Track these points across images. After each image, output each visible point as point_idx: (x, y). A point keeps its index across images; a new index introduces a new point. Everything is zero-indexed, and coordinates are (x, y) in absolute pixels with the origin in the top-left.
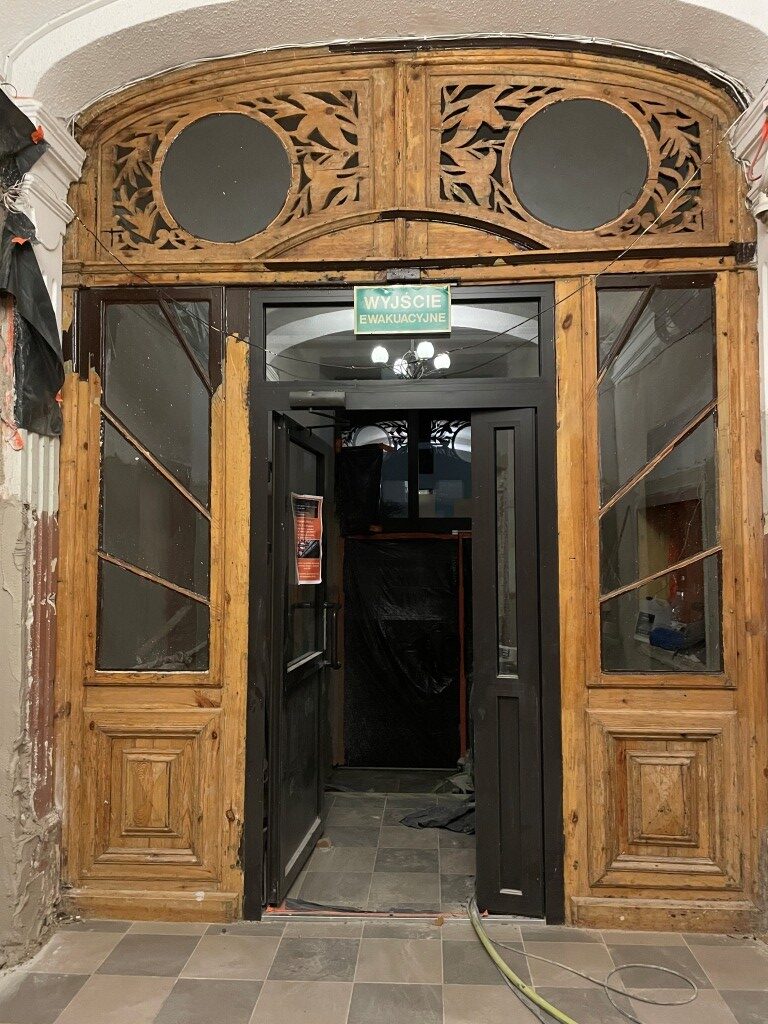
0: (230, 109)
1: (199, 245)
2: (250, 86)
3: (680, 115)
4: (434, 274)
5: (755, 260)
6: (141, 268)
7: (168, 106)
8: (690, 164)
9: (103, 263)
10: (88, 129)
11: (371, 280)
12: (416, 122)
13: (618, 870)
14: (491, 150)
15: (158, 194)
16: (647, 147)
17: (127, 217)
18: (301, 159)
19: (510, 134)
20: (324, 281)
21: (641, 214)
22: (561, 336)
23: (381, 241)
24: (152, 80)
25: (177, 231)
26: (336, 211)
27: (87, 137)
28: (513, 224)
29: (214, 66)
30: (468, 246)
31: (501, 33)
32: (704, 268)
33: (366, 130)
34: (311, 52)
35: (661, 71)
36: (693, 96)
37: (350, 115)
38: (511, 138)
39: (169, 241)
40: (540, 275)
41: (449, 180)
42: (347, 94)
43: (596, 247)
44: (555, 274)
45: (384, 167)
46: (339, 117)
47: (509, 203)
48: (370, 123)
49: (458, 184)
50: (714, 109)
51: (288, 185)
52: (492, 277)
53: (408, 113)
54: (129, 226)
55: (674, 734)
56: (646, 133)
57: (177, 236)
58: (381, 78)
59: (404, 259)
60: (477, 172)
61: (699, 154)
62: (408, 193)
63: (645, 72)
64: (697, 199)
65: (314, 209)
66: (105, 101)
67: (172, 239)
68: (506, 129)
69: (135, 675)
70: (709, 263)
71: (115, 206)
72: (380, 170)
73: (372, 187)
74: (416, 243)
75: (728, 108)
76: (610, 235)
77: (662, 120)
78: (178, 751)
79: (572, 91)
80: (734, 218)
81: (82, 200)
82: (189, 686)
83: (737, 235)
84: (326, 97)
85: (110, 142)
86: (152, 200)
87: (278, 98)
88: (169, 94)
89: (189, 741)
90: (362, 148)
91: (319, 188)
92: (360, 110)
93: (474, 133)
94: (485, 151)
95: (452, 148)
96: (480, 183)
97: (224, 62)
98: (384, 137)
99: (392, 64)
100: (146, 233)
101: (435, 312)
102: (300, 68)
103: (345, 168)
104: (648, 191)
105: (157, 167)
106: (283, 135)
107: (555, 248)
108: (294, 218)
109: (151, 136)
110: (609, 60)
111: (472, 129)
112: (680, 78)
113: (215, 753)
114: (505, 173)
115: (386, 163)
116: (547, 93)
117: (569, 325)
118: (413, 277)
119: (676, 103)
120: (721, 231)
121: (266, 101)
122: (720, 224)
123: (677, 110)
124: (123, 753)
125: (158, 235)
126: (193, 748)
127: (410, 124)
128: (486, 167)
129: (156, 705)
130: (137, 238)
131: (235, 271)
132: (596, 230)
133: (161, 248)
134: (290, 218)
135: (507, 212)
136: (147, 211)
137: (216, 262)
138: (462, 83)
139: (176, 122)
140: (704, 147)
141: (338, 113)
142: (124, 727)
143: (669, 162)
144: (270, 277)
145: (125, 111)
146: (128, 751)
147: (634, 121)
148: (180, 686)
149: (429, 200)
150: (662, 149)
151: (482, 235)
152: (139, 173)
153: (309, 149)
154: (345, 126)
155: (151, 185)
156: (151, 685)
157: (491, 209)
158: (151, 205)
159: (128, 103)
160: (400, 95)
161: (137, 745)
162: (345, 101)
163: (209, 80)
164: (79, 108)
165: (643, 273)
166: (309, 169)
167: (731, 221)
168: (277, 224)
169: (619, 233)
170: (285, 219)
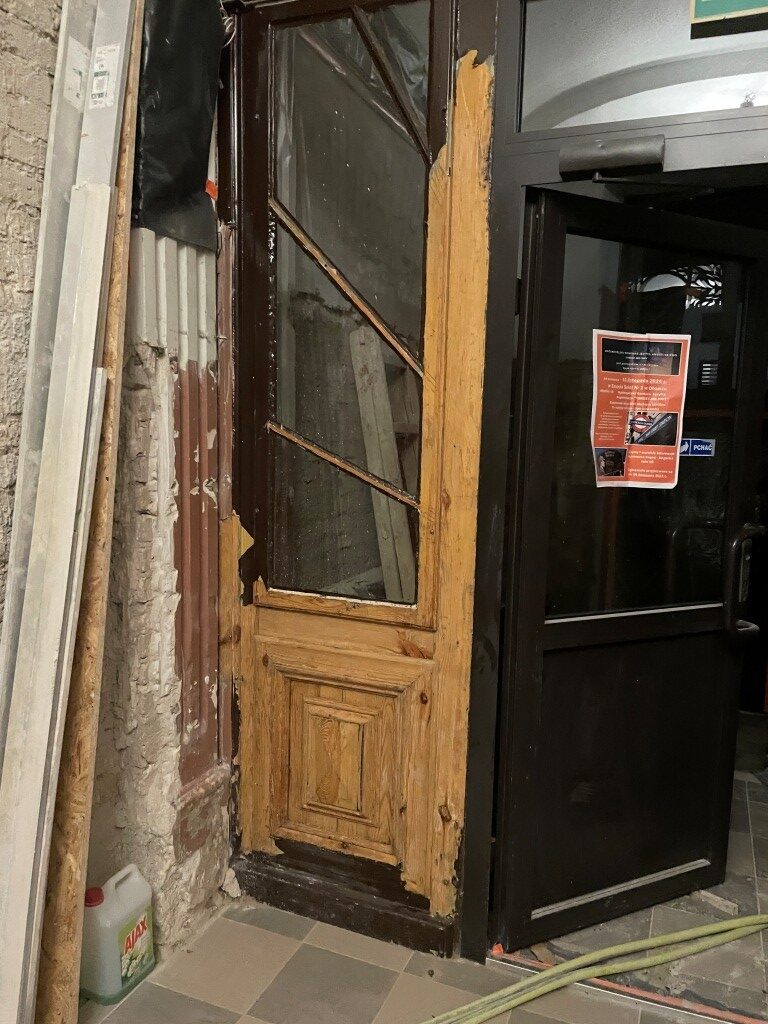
69: (318, 599)
78: (374, 712)
82: (389, 624)
89: (390, 700)
113: (424, 724)
124: (303, 702)
126: (394, 710)
129: (346, 644)
142: (305, 668)
146: (310, 700)
148: (378, 622)
156: (339, 616)
161: (322, 694)
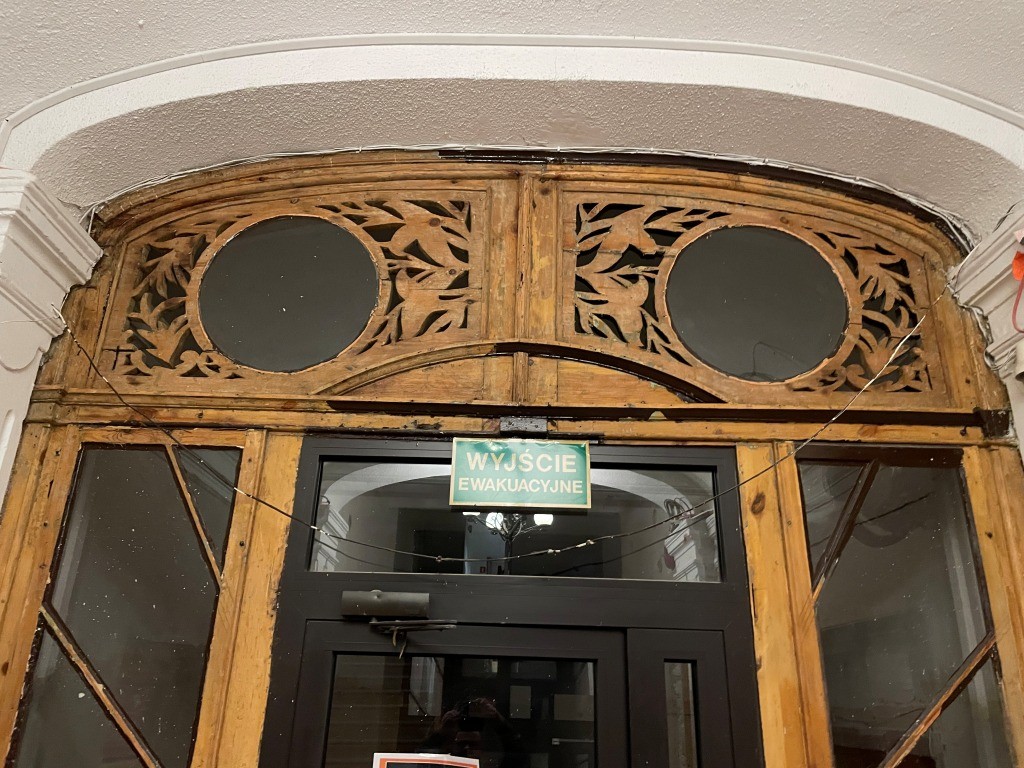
0: (307, 212)
1: (237, 373)
2: (335, 188)
3: (879, 250)
4: (565, 426)
5: (1011, 433)
6: (149, 400)
7: (225, 204)
8: (902, 308)
9: (94, 391)
10: (112, 223)
11: (478, 430)
12: (545, 241)
14: (641, 277)
15: (193, 307)
16: (843, 286)
17: (143, 333)
18: (393, 275)
19: (665, 261)
20: (412, 428)
21: (846, 364)
22: (751, 524)
23: (495, 380)
24: (209, 173)
25: (210, 354)
26: (434, 339)
27: (108, 233)
28: (673, 368)
29: (292, 164)
30: (613, 392)
31: (652, 149)
32: (942, 441)
33: (480, 246)
34: (416, 156)
35: (851, 200)
36: (894, 230)
37: (461, 228)
38: (666, 267)
39: (196, 368)
40: (717, 436)
41: (586, 310)
42: (459, 205)
43: (790, 403)
44: (737, 437)
45: (502, 291)
46: (447, 230)
47: (668, 342)
48: (485, 239)
49: (599, 316)
50: (921, 246)
51: (372, 304)
52: (648, 435)
53: (534, 230)
54: (143, 345)
56: (840, 269)
57: (210, 360)
58: (502, 191)
59: (526, 404)
60: (625, 303)
61: (911, 295)
62: (533, 323)
63: (830, 201)
64: (917, 351)
65: (405, 335)
66: (141, 192)
67: (201, 362)
68: (660, 256)
70: (948, 435)
71: (129, 319)
72: (496, 293)
73: (484, 313)
74: (542, 385)
75: (941, 245)
76: (807, 389)
77: (858, 255)
79: (742, 217)
80: (970, 378)
81: (85, 309)
83: (979, 399)
84: (432, 207)
85: (141, 240)
86: (184, 313)
87: (370, 204)
88: (227, 191)
90: (474, 266)
91: (414, 309)
92: (473, 223)
93: (618, 257)
94: (634, 278)
95: (591, 272)
96: (628, 316)
97: (305, 160)
98: (502, 257)
99: (516, 176)
100: (166, 355)
101: (568, 478)
102: (401, 174)
103: (449, 288)
104: (851, 337)
105: (197, 274)
106: (373, 246)
107: (734, 402)
108: (376, 345)
109: (197, 237)
110: (784, 185)
111: (617, 253)
112: (875, 209)
114: (661, 304)
115: (504, 286)
116: (710, 217)
117: (762, 509)
118: (538, 430)
119: (873, 236)
120: (956, 394)
121: (354, 206)
122: (954, 384)
123: (877, 245)
125: (182, 357)
127: (536, 243)
128: (635, 297)
130: (152, 361)
131: (285, 409)
132: (787, 381)
133: (183, 375)
134: (370, 345)
135: (664, 353)
136: (173, 327)
137: (257, 396)
138: (603, 201)
139: (232, 223)
140: (917, 289)
141: (445, 225)
143: (874, 303)
144: (335, 420)
145: (167, 206)
147: (823, 255)
149: (559, 333)
150: (863, 288)
151: (632, 380)
152: (171, 278)
153: (405, 264)
154: (454, 240)
155: (185, 295)
157: (644, 348)
158: (180, 319)
159: (172, 197)
160: (525, 209)
162: (455, 212)
163: (283, 179)
164: (103, 197)
165: (859, 442)
166: (402, 287)
167: (968, 382)
168: (353, 351)
169: (819, 388)
170: (364, 345)
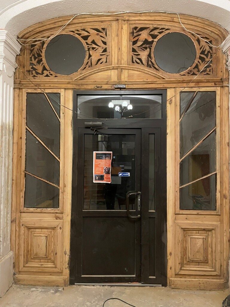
0: (67, 33)
1: (57, 76)
2: (73, 26)
4: (130, 86)
6: (39, 83)
7: (47, 32)
8: (209, 53)
9: (27, 81)
13: (184, 270)
14: (148, 48)
15: (44, 59)
16: (196, 48)
17: (34, 66)
18: (89, 49)
19: (154, 43)
21: (194, 69)
22: (168, 106)
25: (50, 71)
26: (100, 66)
28: (154, 71)
30: (140, 78)
32: (213, 86)
33: (109, 41)
36: (210, 32)
37: (104, 36)
38: (154, 45)
39: (47, 74)
40: (163, 87)
41: (135, 57)
42: (103, 29)
43: (180, 79)
44: (167, 87)
45: (115, 53)
46: (101, 36)
47: (153, 64)
48: (110, 38)
49: (137, 58)
50: (217, 36)
51: (85, 57)
52: (148, 87)
53: (122, 35)
54: (35, 69)
55: (201, 229)
56: (196, 43)
57: (50, 73)
58: (114, 24)
59: (121, 81)
60: (144, 55)
62: (122, 61)
64: (211, 64)
65: (93, 65)
68: (153, 41)
69: (36, 209)
71: (30, 63)
72: (113, 53)
73: (111, 59)
74: (124, 76)
75: (221, 36)
76: (184, 75)
77: (201, 39)
78: (49, 233)
79: (174, 30)
81: (20, 61)
82: (53, 213)
83: (223, 76)
84: (97, 30)
86: (42, 61)
87: (81, 30)
88: (47, 28)
89: (53, 230)
90: (108, 46)
91: (94, 58)
92: (107, 34)
94: (146, 48)
95: (135, 47)
96: (144, 58)
99: (118, 20)
100: (40, 71)
102: (89, 21)
103: (102, 52)
104: (196, 62)
105: (44, 51)
106: (83, 42)
107: (167, 79)
108: (86, 68)
109: (42, 41)
111: (142, 41)
114: (152, 55)
116: (165, 30)
117: (171, 103)
118: (123, 87)
119: (205, 34)
120: (218, 75)
121: (78, 31)
122: (218, 72)
123: (206, 37)
125: (44, 72)
126: (54, 232)
127: (123, 39)
128: (146, 53)
130: (37, 73)
131: (68, 84)
132: (180, 73)
133: (45, 76)
135: (153, 67)
136: (40, 65)
137: (62, 81)
138: (139, 26)
139: (50, 36)
140: (213, 48)
141: (100, 35)
142: (33, 225)
143: (203, 53)
145: (34, 33)
146: (34, 233)
147: (192, 39)
148: (50, 213)
149: (128, 63)
150: (201, 49)
152: (38, 52)
153: (90, 46)
154: (103, 39)
155: (42, 56)
156: (41, 213)
157: (148, 66)
158: (42, 63)
160: (120, 30)
161: (37, 231)
162: (102, 31)
163: (60, 24)
165: (194, 87)
166: (91, 52)
167: (221, 71)
168: (81, 69)
169: (187, 74)
170: (84, 68)
